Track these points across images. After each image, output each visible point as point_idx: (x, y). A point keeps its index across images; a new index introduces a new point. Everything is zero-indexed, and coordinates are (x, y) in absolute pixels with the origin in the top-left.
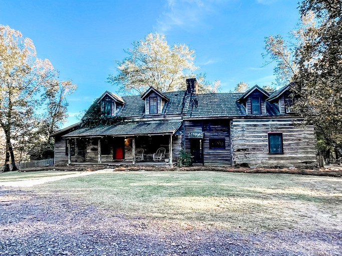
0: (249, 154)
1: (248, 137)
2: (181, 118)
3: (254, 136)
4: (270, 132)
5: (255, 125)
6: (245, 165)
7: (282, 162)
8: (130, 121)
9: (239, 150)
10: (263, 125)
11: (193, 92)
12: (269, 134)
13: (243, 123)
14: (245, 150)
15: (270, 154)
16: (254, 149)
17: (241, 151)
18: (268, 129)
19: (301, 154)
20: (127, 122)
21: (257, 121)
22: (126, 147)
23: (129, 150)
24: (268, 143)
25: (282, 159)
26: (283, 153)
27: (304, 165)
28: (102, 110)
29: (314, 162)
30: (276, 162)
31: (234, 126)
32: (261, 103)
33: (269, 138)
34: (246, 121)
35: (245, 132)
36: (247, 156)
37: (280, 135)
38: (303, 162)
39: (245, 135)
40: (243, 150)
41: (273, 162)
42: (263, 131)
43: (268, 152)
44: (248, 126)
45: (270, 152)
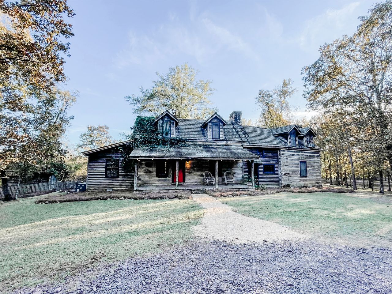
0: (290, 177)
1: (289, 164)
2: (240, 144)
3: (292, 163)
4: (300, 161)
5: (293, 155)
6: (288, 186)
7: (306, 183)
8: (192, 143)
9: (285, 174)
10: (297, 155)
11: (239, 123)
12: (301, 162)
13: (287, 153)
14: (288, 174)
15: (301, 177)
16: (293, 173)
17: (286, 175)
18: (299, 158)
19: (315, 177)
20: (189, 145)
21: (294, 152)
22: (186, 170)
23: (190, 173)
24: (299, 169)
25: (306, 180)
26: (306, 177)
27: (316, 184)
28: (159, 129)
29: (320, 182)
30: (303, 183)
31: (283, 155)
32: (296, 138)
33: (300, 165)
34: (289, 151)
35: (288, 160)
36: (289, 178)
37: (305, 163)
38: (316, 183)
39: (288, 162)
40: (287, 174)
41: (302, 183)
42: (297, 160)
43: (300, 176)
44: (290, 155)
45: (301, 176)
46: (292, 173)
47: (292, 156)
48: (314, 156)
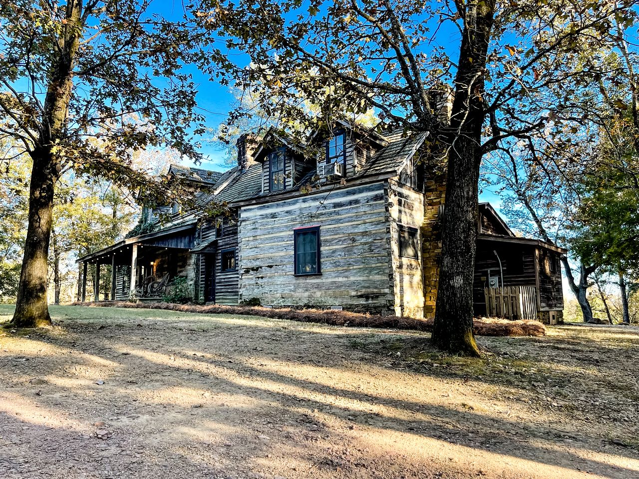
0: (262, 278)
1: (262, 241)
3: (271, 238)
4: (296, 228)
5: (273, 216)
6: (255, 302)
7: (319, 295)
9: (247, 271)
10: (287, 212)
12: (297, 233)
13: (255, 213)
14: (256, 269)
15: (296, 276)
16: (271, 267)
17: (251, 272)
18: (295, 220)
19: (356, 274)
21: (277, 206)
24: (293, 252)
25: (318, 287)
26: (319, 274)
27: (362, 301)
30: (306, 294)
31: (243, 221)
32: (285, 163)
33: (295, 241)
34: (260, 208)
35: (259, 232)
36: (260, 281)
37: (316, 231)
38: (361, 296)
39: (258, 237)
40: (253, 269)
41: (302, 296)
42: (286, 226)
43: (293, 273)
44: (263, 218)
45: (295, 273)
46: (269, 266)
47: (272, 218)
48: (357, 202)
